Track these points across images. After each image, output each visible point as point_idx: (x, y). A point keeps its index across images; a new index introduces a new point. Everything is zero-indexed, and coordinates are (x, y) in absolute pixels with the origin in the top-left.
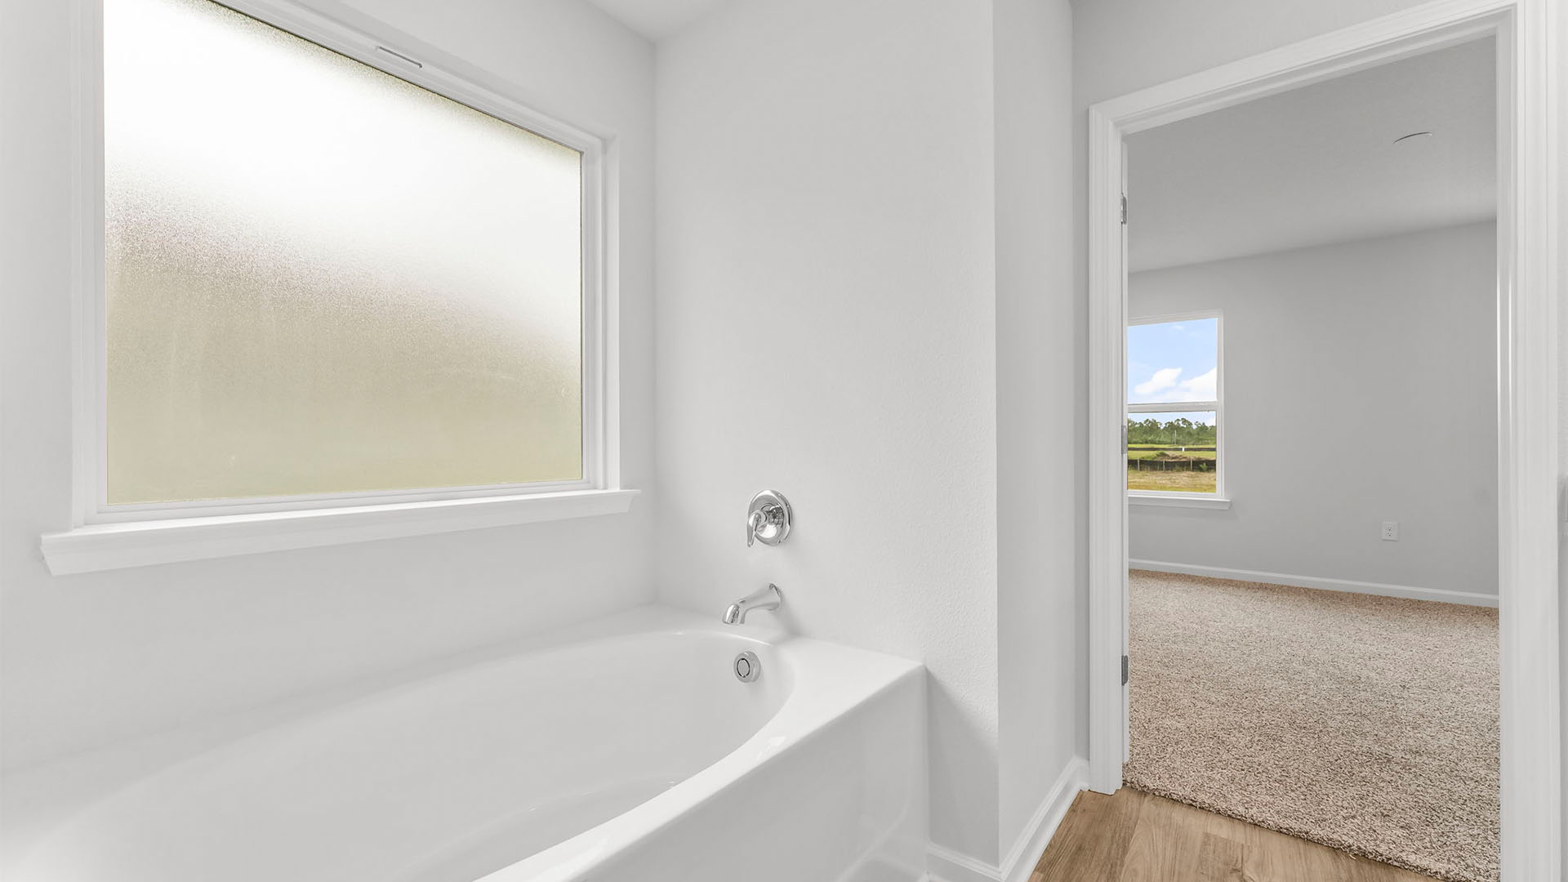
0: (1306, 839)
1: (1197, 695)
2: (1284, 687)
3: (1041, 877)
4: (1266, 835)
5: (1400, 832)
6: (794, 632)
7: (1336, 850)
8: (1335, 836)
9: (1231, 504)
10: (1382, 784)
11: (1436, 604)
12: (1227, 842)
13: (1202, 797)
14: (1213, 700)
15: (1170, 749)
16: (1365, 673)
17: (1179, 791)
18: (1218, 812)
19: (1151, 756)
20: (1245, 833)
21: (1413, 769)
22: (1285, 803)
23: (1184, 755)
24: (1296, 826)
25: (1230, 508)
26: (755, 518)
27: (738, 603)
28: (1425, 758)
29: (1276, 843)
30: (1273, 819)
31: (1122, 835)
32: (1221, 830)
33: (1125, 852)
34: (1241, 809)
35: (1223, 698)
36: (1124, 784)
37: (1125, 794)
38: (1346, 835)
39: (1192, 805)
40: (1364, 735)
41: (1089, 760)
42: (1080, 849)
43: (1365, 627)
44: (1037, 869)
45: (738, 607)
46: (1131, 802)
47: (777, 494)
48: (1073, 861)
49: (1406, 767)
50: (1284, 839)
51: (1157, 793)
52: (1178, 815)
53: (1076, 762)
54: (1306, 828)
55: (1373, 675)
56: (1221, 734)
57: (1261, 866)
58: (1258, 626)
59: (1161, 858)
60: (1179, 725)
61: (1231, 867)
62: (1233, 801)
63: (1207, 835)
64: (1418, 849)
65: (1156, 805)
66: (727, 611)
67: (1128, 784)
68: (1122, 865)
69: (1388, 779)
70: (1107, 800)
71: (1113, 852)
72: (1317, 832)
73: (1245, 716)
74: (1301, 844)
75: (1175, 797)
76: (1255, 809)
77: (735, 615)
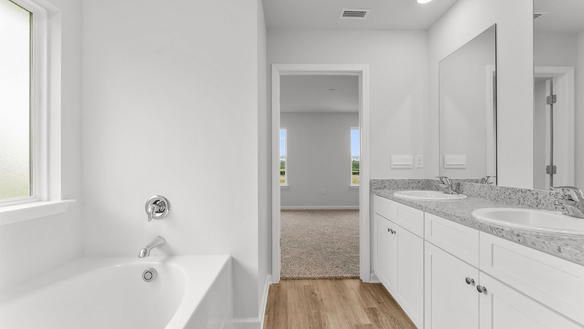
0: (324, 279)
1: (291, 246)
2: (310, 239)
3: (267, 316)
4: (317, 280)
5: (341, 270)
6: (171, 255)
7: (331, 279)
8: (330, 276)
9: (289, 186)
10: (335, 259)
11: (332, 210)
12: (309, 286)
13: (301, 276)
14: (295, 247)
15: (289, 264)
16: (324, 231)
17: (295, 276)
18: (305, 279)
19: (285, 268)
20: (312, 282)
21: (339, 253)
22: (318, 271)
23: (293, 265)
24: (321, 276)
25: (289, 188)
26: (152, 208)
27: (146, 248)
28: (340, 250)
29: (319, 282)
30: (317, 276)
31: (285, 294)
32: (306, 283)
33: (287, 299)
34: (310, 276)
35: (297, 246)
36: (281, 279)
37: (282, 282)
38: (332, 275)
39: (299, 279)
40: (328, 247)
41: (272, 274)
42: (275, 303)
43: (321, 218)
44: (265, 314)
45: (146, 250)
46: (284, 284)
47: (160, 196)
48: (274, 307)
49: (338, 253)
50: (320, 280)
51: (290, 278)
52: (297, 282)
53: (269, 276)
54: (324, 276)
55: (326, 231)
56: (299, 256)
57: (318, 289)
58: (299, 222)
59: (296, 296)
60: (289, 257)
61: (312, 293)
62: (308, 274)
63: (304, 286)
64: (345, 273)
65: (290, 282)
66: (140, 252)
67: (282, 278)
68: (287, 303)
69: (336, 257)
70: (277, 285)
71: (284, 300)
72: (326, 276)
73: (304, 249)
74: (324, 280)
75: (294, 278)
76: (313, 275)
77: (145, 254)
